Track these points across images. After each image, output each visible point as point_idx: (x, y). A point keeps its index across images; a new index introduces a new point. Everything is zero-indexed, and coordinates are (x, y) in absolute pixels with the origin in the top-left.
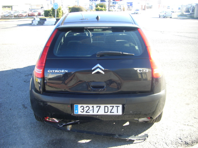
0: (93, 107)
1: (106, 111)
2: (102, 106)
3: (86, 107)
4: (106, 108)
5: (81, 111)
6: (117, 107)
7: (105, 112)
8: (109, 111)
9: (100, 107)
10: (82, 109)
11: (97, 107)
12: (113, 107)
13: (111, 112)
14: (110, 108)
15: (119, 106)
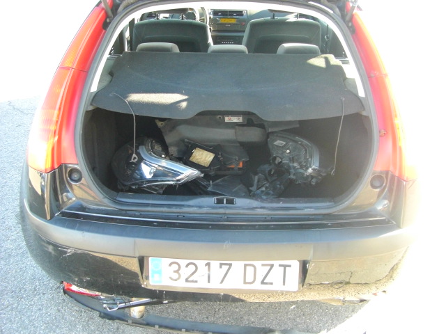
0: (208, 264)
1: (250, 278)
2: (238, 265)
3: (187, 266)
4: (250, 269)
5: (171, 278)
6: (285, 266)
7: (245, 283)
9: (230, 265)
10: (175, 272)
11: (221, 265)
12: (272, 266)
13: (263, 283)
14: (262, 271)
15: (290, 266)
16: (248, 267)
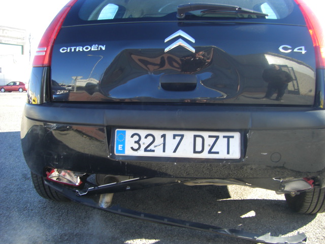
0: (164, 136)
1: (199, 148)
2: (189, 135)
3: (146, 137)
4: (199, 140)
5: (132, 148)
6: (228, 138)
7: (195, 152)
8: (207, 148)
9: (182, 136)
10: (136, 142)
11: (175, 136)
12: (217, 137)
13: (210, 152)
14: (209, 142)
15: (233, 137)
16: (197, 138)
